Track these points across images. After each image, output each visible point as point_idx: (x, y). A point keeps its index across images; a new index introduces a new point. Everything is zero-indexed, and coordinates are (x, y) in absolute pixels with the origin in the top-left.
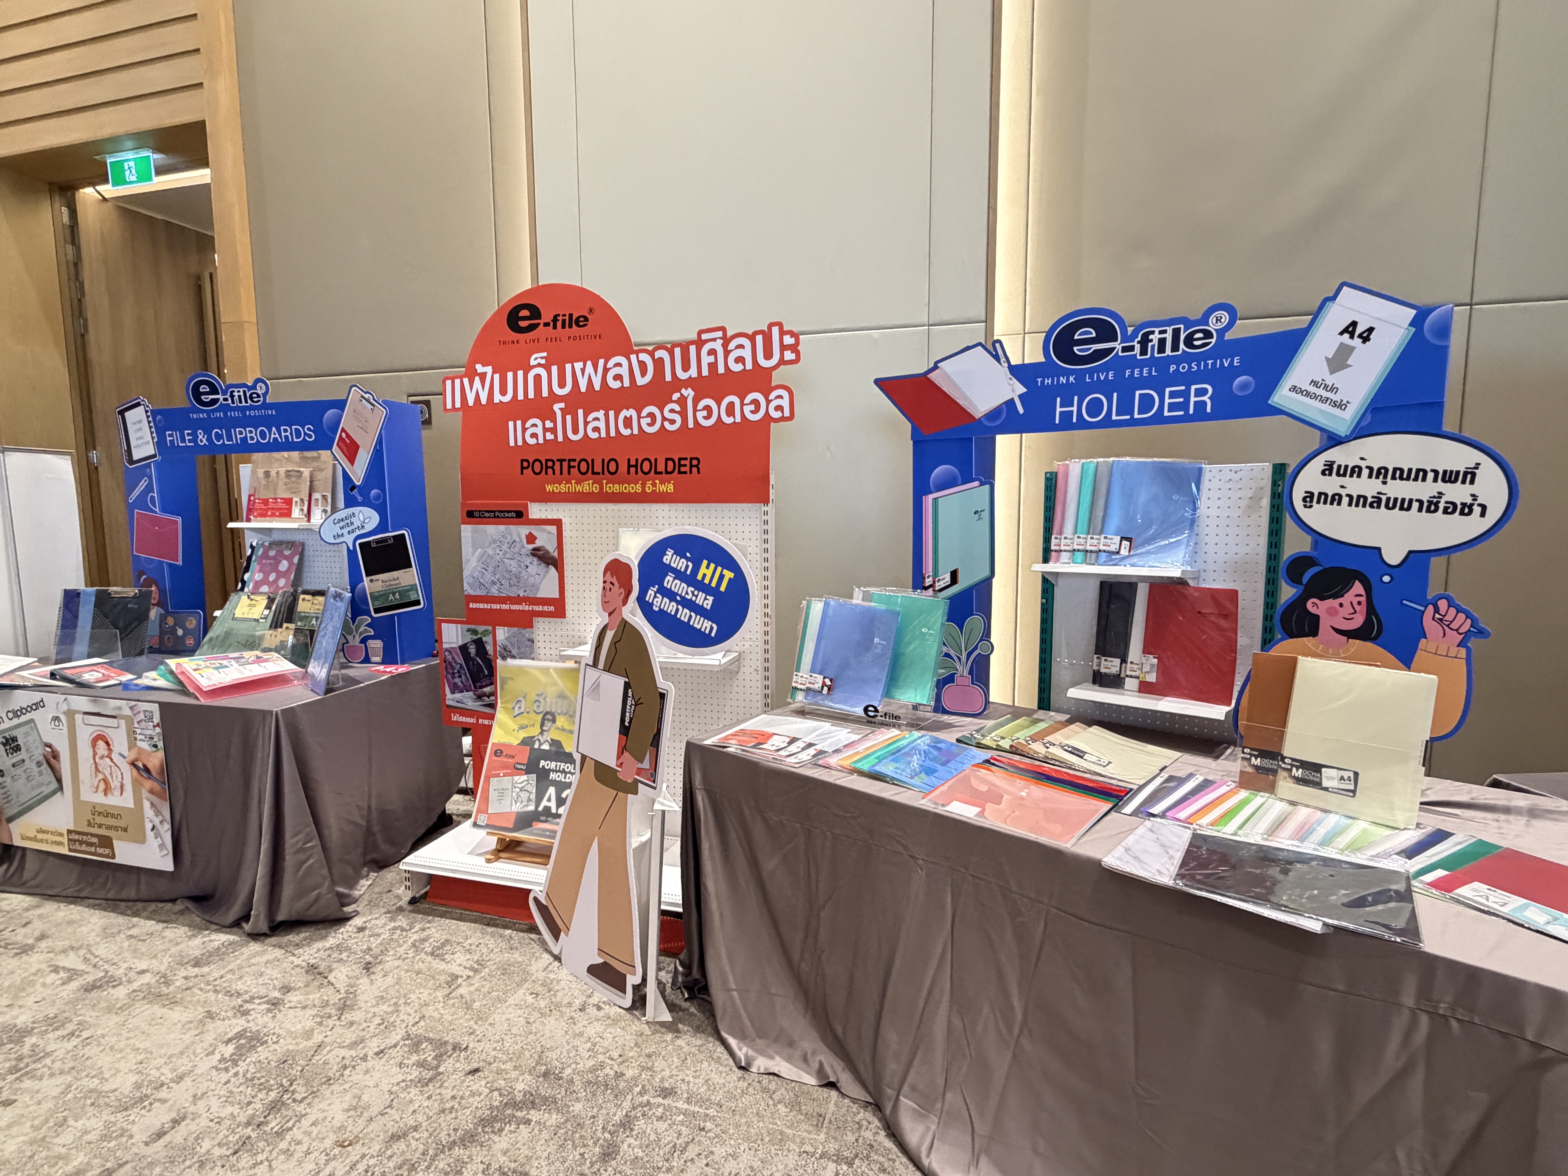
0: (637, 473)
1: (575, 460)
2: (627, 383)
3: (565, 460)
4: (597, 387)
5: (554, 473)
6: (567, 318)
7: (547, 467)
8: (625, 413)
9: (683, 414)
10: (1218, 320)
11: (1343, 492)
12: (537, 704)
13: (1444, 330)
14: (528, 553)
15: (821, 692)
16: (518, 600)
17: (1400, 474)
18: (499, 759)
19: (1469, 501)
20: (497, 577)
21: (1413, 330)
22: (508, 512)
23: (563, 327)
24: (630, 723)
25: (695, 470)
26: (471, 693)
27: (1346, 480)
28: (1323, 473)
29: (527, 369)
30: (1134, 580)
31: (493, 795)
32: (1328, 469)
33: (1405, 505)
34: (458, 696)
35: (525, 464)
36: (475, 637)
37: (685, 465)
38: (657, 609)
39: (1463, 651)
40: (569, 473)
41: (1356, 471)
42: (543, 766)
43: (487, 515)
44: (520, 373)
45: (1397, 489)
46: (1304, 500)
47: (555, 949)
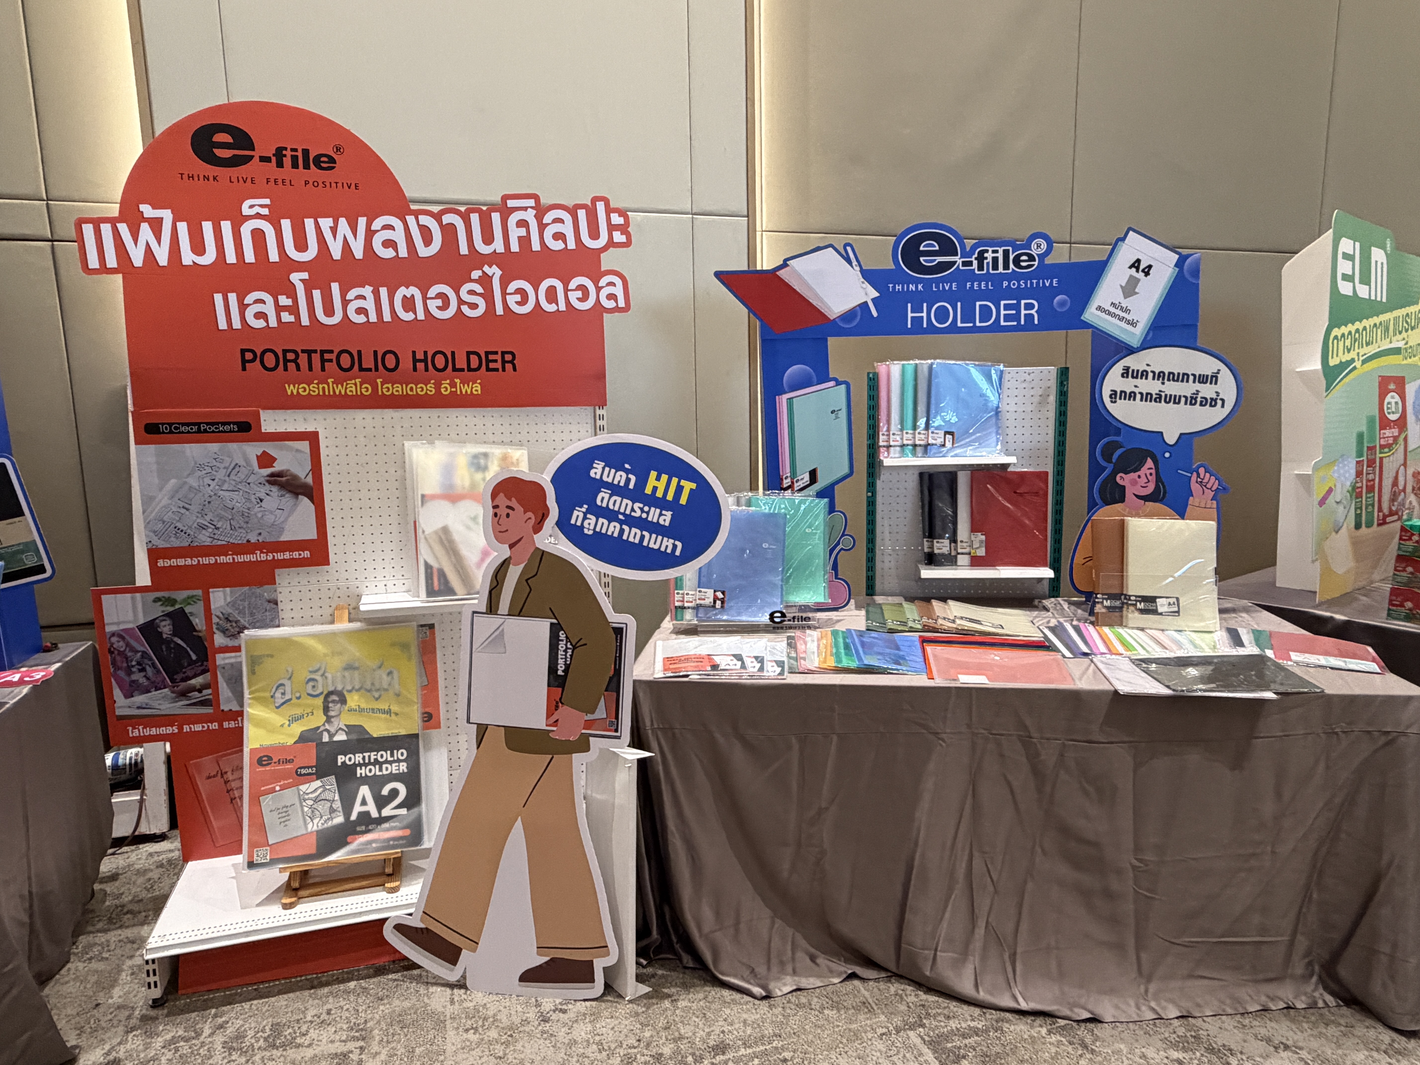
0: (427, 370)
1: (332, 352)
2: (403, 253)
3: (315, 351)
4: (359, 254)
5: (298, 368)
6: (300, 154)
7: (286, 361)
8: (402, 292)
9: (488, 296)
10: (1039, 246)
11: (1137, 390)
12: (311, 684)
13: (1196, 272)
14: (263, 480)
15: (714, 606)
16: (249, 548)
17: (1173, 377)
18: (268, 768)
19: (1214, 396)
20: (208, 518)
21: (1177, 269)
22: (224, 424)
23: (295, 165)
24: (566, 671)
25: (508, 366)
26: (166, 690)
27: (1138, 382)
28: (1123, 376)
29: (238, 221)
30: (954, 469)
31: (269, 818)
32: (1126, 373)
33: (1176, 400)
34: (139, 699)
35: (249, 356)
36: (170, 609)
37: (496, 361)
38: (591, 532)
39: (1215, 502)
40: (323, 369)
41: (1144, 374)
42: (344, 763)
43: (183, 429)
44: (226, 226)
45: (1172, 388)
46: (1111, 396)
47: (453, 975)
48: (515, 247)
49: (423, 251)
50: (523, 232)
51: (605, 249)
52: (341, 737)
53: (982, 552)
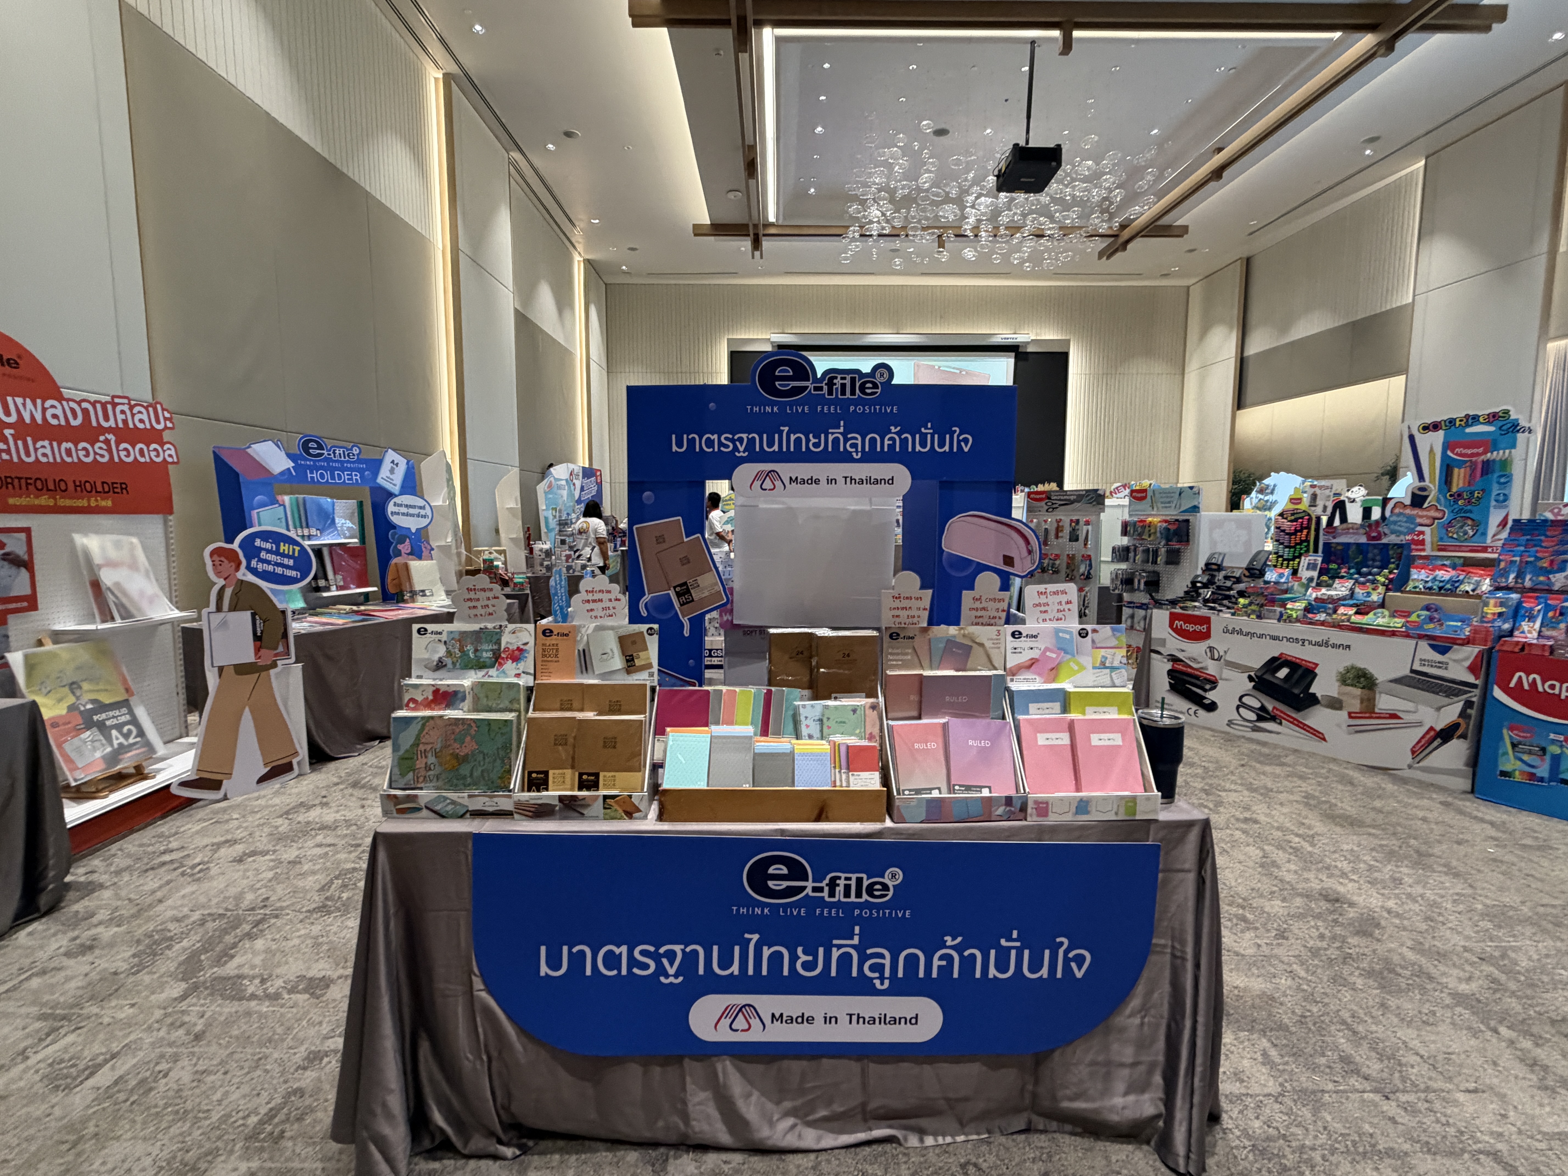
1: (31, 478)
2: (63, 422)
3: (22, 478)
4: (39, 421)
5: (14, 488)
7: (7, 483)
8: (65, 445)
9: (110, 450)
10: (356, 450)
11: (399, 512)
13: (411, 466)
17: (410, 506)
18: (61, 728)
19: (424, 514)
21: (407, 465)
24: (261, 633)
25: (125, 491)
27: (399, 508)
31: (73, 755)
32: (395, 504)
33: (412, 515)
37: (118, 488)
38: (261, 570)
40: (27, 489)
41: (401, 505)
42: (97, 720)
45: (411, 511)
46: (391, 514)
47: (220, 795)
48: (121, 425)
49: (74, 423)
50: (123, 417)
51: (163, 430)
52: (89, 706)
53: (342, 583)
